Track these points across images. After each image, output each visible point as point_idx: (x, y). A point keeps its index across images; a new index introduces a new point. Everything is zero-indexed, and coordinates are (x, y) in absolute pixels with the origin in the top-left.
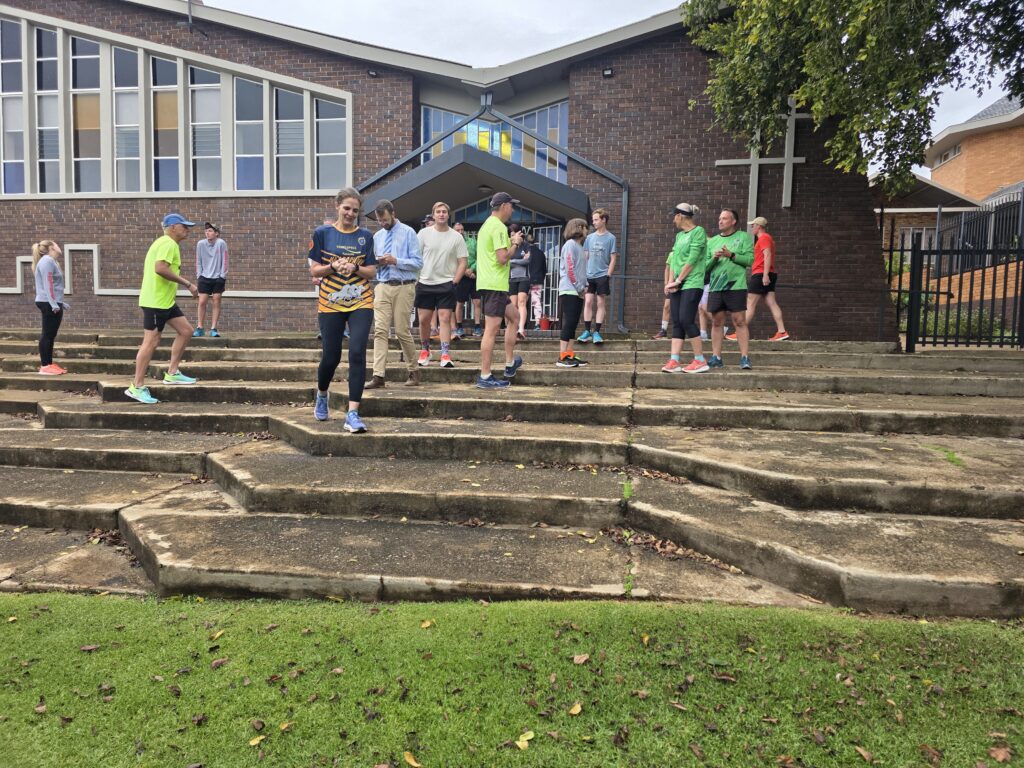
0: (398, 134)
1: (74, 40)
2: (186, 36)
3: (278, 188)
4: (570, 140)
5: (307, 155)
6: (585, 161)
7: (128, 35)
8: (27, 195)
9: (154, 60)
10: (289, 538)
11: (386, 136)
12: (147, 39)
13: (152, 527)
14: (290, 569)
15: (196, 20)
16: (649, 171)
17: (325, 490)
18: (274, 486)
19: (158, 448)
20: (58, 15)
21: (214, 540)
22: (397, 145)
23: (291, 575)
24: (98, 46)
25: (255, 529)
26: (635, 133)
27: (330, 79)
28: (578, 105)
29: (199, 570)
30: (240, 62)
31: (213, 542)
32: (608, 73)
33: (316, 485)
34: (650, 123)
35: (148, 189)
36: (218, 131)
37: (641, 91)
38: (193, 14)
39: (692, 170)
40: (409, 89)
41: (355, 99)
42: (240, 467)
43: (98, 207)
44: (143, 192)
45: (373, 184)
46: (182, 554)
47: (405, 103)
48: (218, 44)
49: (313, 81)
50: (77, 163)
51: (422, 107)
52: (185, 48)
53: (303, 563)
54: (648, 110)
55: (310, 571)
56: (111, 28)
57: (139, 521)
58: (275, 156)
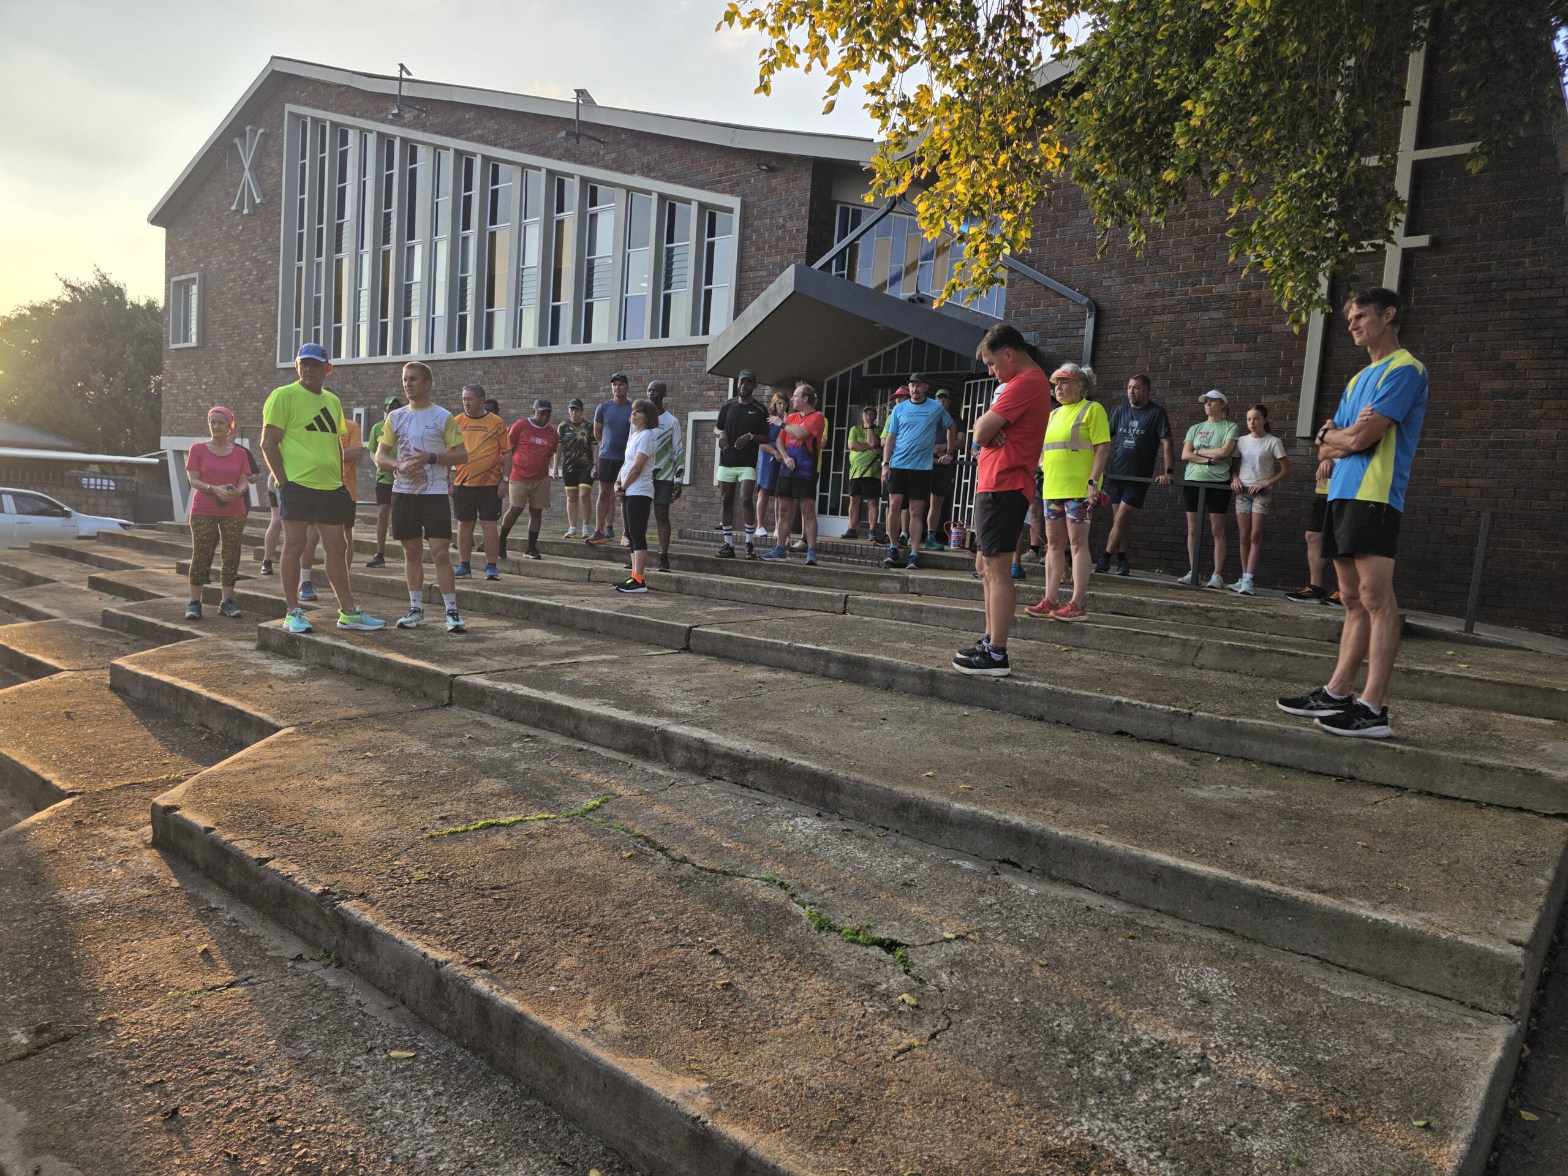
0: (790, 251)
1: (496, 166)
2: (583, 147)
3: (664, 335)
5: (689, 289)
7: (534, 154)
8: (444, 354)
9: (560, 181)
11: (776, 254)
12: (548, 156)
15: (586, 125)
16: (1135, 281)
20: (479, 139)
24: (512, 171)
27: (720, 182)
30: (633, 172)
38: (582, 118)
39: (1209, 274)
40: (806, 181)
41: (743, 205)
47: (801, 205)
48: (612, 152)
49: (702, 186)
51: (838, 206)
52: (584, 163)
56: (520, 148)
58: (662, 293)
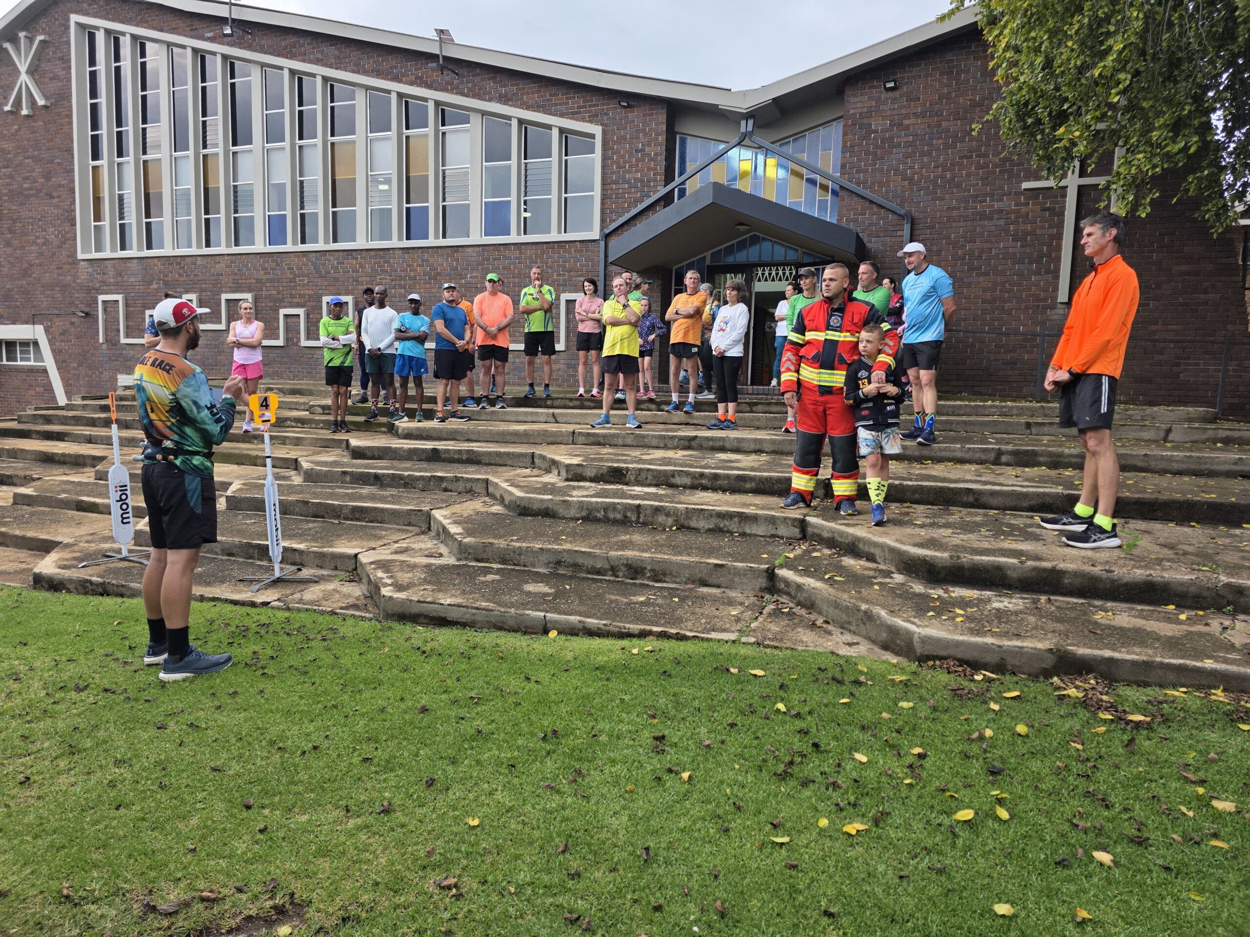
0: (649, 169)
1: (332, 86)
2: (436, 76)
3: (525, 233)
4: (843, 166)
5: (554, 197)
6: (860, 190)
7: (381, 78)
8: (289, 247)
9: (407, 102)
10: (483, 582)
11: (637, 171)
12: (400, 81)
13: (380, 568)
14: (477, 604)
15: (447, 59)
16: (939, 199)
17: (518, 545)
18: (478, 540)
19: (393, 503)
20: (317, 62)
21: (425, 580)
22: (649, 181)
23: (477, 608)
24: (354, 91)
25: (459, 574)
26: (922, 154)
27: (580, 113)
28: (854, 125)
29: (411, 601)
30: (490, 100)
31: (425, 581)
32: (892, 85)
33: (512, 540)
34: (940, 141)
35: (400, 239)
36: (467, 174)
37: (931, 105)
38: (444, 54)
39: (992, 195)
40: (663, 118)
41: (604, 133)
42: (455, 522)
43: (354, 258)
44: (395, 242)
45: (622, 225)
46: (400, 588)
47: (657, 134)
48: (468, 82)
49: (562, 115)
50: (334, 213)
51: (678, 137)
52: (436, 89)
53: (489, 600)
54: (940, 126)
55: (491, 605)
56: (366, 73)
57: (371, 563)
58: (522, 199)
